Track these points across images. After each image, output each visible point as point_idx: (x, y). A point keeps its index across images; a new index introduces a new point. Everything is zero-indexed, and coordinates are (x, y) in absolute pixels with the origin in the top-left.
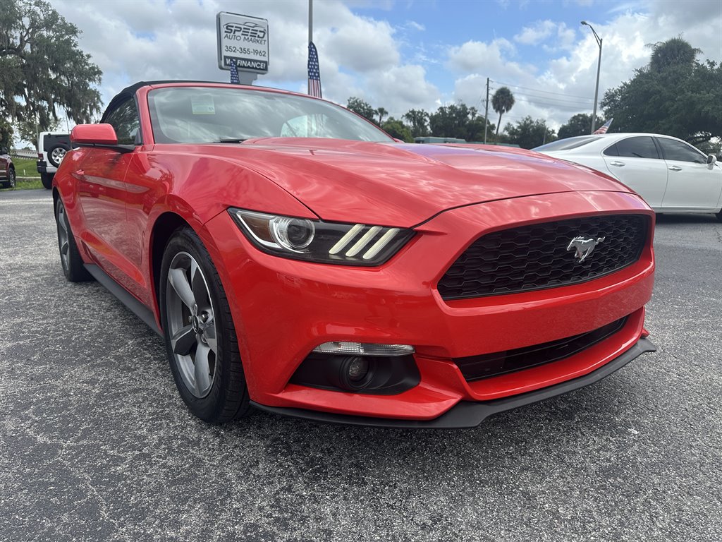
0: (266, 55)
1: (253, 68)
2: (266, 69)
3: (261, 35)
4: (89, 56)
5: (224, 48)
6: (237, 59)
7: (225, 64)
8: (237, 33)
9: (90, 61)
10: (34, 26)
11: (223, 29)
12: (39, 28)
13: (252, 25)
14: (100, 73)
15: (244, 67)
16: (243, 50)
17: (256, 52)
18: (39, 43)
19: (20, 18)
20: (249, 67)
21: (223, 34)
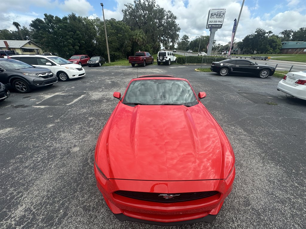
0: (222, 22)
1: (217, 27)
2: (221, 27)
3: (222, 15)
4: (178, 25)
5: (209, 21)
6: (212, 25)
7: (208, 27)
8: (214, 16)
9: (178, 26)
10: (167, 18)
11: (210, 15)
12: (168, 19)
13: (220, 12)
14: (180, 29)
15: (214, 27)
16: (215, 22)
17: (219, 21)
18: (168, 23)
19: (164, 17)
20: (215, 27)
21: (210, 17)
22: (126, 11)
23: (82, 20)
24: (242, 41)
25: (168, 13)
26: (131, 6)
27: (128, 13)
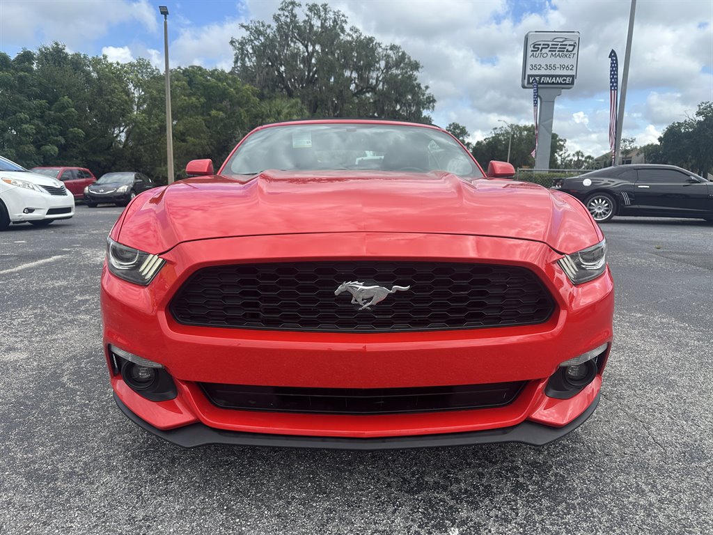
0: (575, 68)
1: (558, 84)
2: (572, 83)
3: (570, 48)
4: (427, 87)
5: (528, 67)
6: (541, 76)
7: (529, 83)
8: (544, 51)
9: (428, 92)
10: (388, 67)
11: (530, 49)
12: (390, 68)
13: (561, 40)
14: (434, 101)
15: (548, 83)
16: (548, 67)
17: (563, 67)
18: (389, 80)
19: (378, 62)
20: (553, 83)
21: (530, 53)
22: (242, 44)
23: (85, 64)
24: (659, 143)
25: (390, 52)
26: (262, 29)
27: (253, 48)
